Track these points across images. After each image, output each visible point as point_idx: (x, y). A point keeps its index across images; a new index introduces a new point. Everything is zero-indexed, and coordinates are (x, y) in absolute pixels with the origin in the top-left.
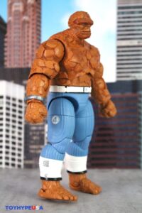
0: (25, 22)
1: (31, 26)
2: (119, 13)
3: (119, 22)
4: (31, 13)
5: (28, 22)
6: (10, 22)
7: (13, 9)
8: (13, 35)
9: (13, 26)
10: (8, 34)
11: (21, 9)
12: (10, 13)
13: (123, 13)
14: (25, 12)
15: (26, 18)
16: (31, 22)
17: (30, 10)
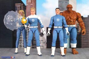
0: (31, 6)
1: (33, 7)
2: (59, 3)
3: (59, 5)
4: (33, 3)
5: (32, 6)
6: (27, 6)
7: (28, 2)
8: (28, 9)
9: (28, 7)
10: (26, 9)
11: (30, 2)
12: (27, 3)
13: (60, 3)
14: (31, 3)
15: (32, 4)
16: (33, 5)
17: (33, 2)
